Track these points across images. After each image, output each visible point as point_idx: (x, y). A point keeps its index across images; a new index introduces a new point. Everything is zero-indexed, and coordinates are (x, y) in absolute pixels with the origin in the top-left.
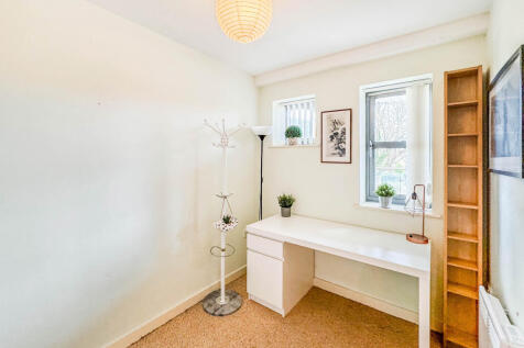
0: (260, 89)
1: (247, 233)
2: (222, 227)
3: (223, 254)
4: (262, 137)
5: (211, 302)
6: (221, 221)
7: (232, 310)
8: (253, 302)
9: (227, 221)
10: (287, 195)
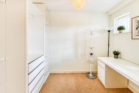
0: (110, 16)
1: (97, 59)
2: (89, 55)
3: (91, 63)
4: (109, 31)
5: (88, 74)
6: (90, 54)
7: (92, 78)
8: (99, 80)
9: (91, 54)
10: (117, 51)
